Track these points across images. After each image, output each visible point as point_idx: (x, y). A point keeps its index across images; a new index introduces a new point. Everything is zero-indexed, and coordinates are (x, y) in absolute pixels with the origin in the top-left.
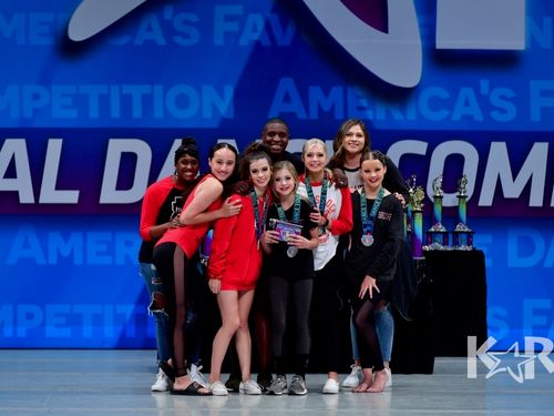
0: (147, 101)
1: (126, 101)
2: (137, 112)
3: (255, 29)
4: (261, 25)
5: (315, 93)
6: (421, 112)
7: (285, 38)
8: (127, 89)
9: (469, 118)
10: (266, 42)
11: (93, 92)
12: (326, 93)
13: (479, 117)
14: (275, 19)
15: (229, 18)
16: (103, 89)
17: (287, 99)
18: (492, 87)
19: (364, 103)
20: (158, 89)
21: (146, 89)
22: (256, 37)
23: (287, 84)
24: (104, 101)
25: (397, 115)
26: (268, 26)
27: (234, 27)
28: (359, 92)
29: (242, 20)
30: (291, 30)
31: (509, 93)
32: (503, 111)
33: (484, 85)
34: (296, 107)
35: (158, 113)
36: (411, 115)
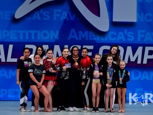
0: (36, 35)
1: (30, 35)
2: (33, 38)
3: (64, 16)
4: (66, 15)
5: (80, 33)
6: (109, 38)
7: (72, 18)
8: (30, 31)
9: (121, 40)
10: (68, 19)
11: (21, 32)
12: (83, 33)
13: (124, 40)
14: (70, 13)
15: (58, 13)
16: (24, 31)
17: (73, 34)
18: (128, 32)
19: (94, 36)
20: (39, 32)
21: (35, 31)
22: (65, 18)
23: (73, 31)
24: (24, 35)
25: (102, 39)
26: (68, 15)
27: (59, 15)
28: (92, 33)
29: (61, 13)
30: (74, 16)
31: (132, 33)
32: (130, 38)
33: (126, 31)
34: (75, 36)
35: (39, 38)
36: (106, 39)
